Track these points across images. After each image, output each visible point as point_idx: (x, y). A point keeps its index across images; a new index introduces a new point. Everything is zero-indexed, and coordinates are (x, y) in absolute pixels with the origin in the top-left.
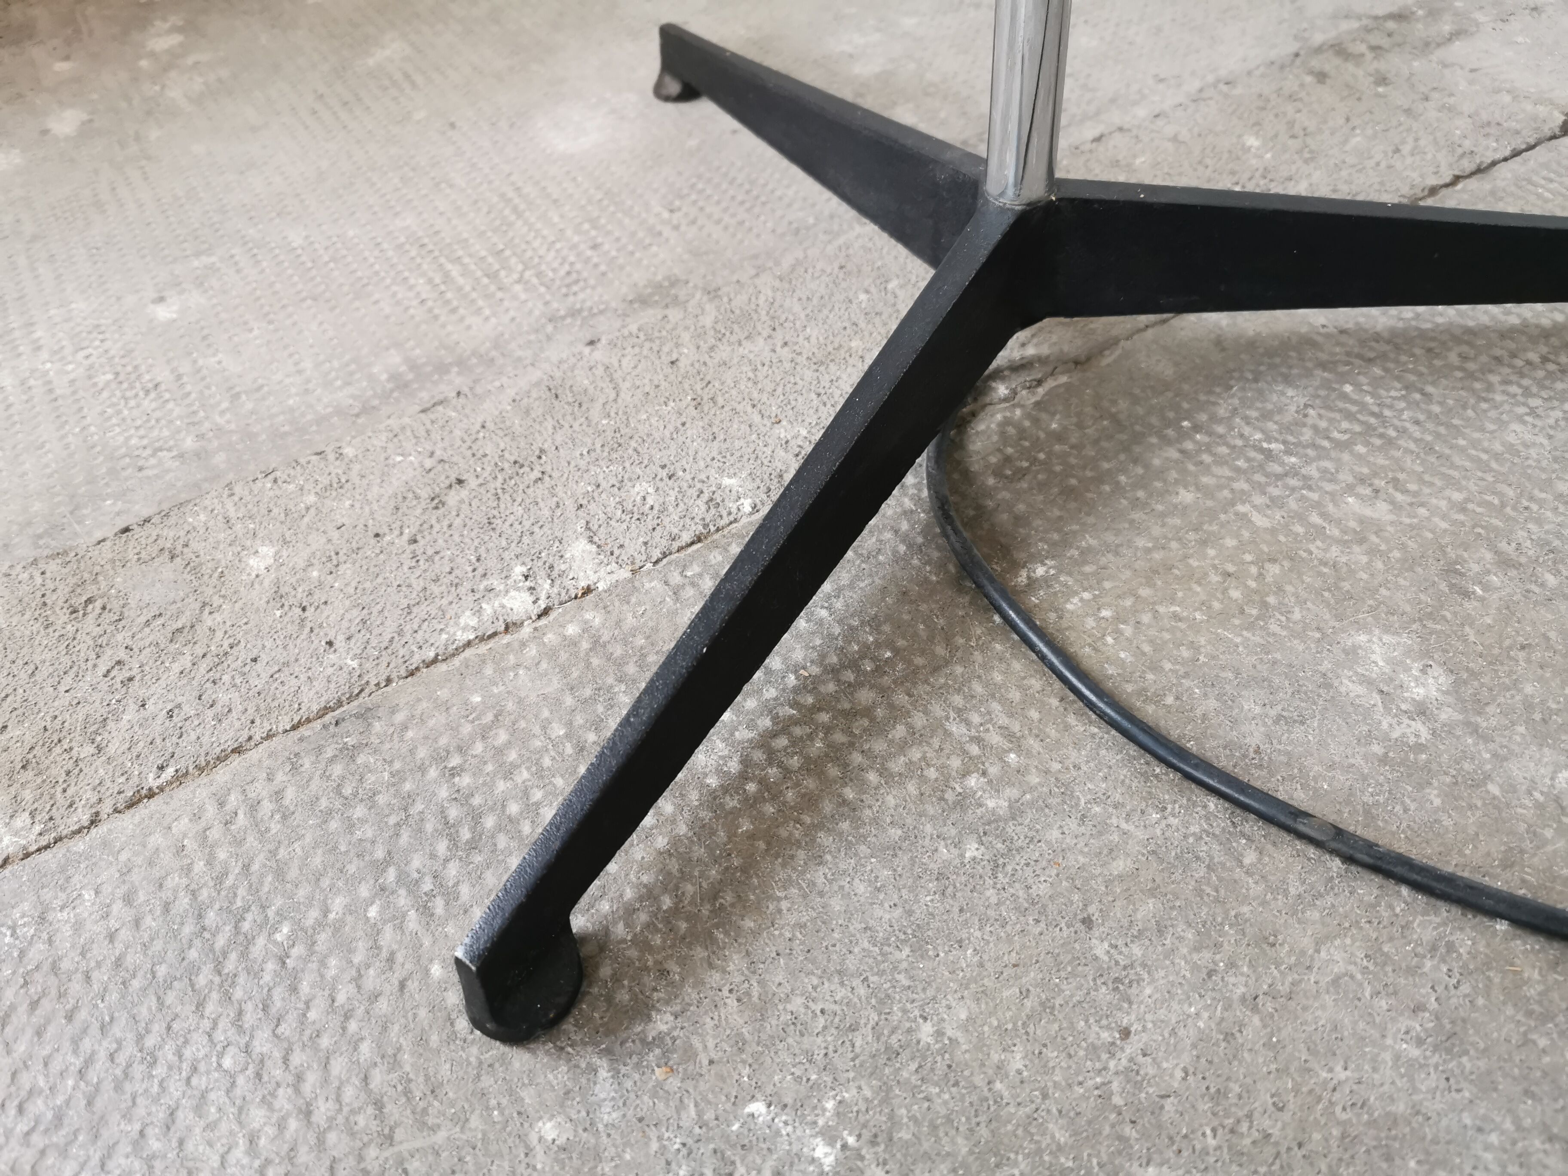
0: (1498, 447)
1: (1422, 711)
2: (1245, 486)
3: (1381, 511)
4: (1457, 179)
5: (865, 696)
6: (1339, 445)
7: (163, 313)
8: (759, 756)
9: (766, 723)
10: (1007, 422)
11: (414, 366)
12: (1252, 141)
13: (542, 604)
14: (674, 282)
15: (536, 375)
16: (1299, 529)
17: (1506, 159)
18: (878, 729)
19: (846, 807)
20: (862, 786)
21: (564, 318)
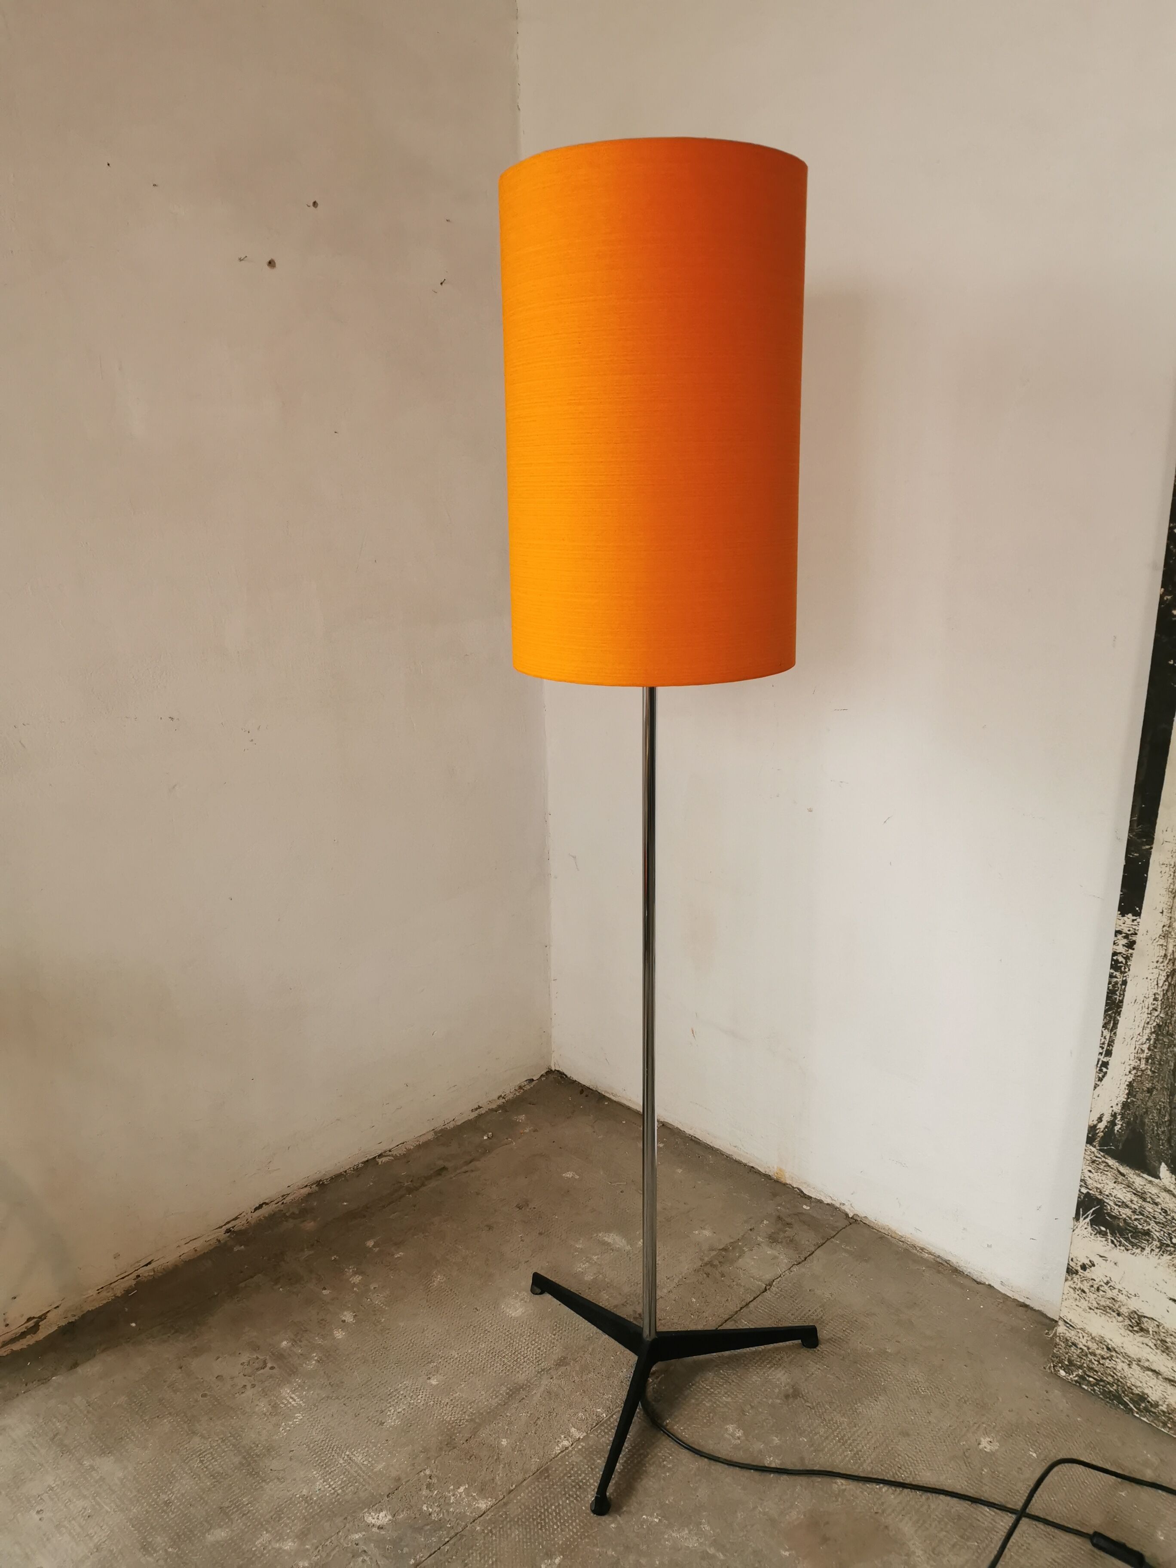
0: (751, 1382)
1: (739, 1438)
2: (703, 1397)
3: (729, 1399)
4: (741, 1308)
5: (642, 1451)
6: (721, 1385)
7: (434, 1382)
8: (625, 1465)
9: (625, 1459)
10: (653, 1388)
11: (511, 1390)
12: (694, 1300)
13: (571, 1443)
14: (565, 1358)
15: (542, 1389)
16: (715, 1406)
17: (752, 1301)
18: (646, 1456)
19: (646, 1471)
20: (646, 1467)
21: (541, 1371)
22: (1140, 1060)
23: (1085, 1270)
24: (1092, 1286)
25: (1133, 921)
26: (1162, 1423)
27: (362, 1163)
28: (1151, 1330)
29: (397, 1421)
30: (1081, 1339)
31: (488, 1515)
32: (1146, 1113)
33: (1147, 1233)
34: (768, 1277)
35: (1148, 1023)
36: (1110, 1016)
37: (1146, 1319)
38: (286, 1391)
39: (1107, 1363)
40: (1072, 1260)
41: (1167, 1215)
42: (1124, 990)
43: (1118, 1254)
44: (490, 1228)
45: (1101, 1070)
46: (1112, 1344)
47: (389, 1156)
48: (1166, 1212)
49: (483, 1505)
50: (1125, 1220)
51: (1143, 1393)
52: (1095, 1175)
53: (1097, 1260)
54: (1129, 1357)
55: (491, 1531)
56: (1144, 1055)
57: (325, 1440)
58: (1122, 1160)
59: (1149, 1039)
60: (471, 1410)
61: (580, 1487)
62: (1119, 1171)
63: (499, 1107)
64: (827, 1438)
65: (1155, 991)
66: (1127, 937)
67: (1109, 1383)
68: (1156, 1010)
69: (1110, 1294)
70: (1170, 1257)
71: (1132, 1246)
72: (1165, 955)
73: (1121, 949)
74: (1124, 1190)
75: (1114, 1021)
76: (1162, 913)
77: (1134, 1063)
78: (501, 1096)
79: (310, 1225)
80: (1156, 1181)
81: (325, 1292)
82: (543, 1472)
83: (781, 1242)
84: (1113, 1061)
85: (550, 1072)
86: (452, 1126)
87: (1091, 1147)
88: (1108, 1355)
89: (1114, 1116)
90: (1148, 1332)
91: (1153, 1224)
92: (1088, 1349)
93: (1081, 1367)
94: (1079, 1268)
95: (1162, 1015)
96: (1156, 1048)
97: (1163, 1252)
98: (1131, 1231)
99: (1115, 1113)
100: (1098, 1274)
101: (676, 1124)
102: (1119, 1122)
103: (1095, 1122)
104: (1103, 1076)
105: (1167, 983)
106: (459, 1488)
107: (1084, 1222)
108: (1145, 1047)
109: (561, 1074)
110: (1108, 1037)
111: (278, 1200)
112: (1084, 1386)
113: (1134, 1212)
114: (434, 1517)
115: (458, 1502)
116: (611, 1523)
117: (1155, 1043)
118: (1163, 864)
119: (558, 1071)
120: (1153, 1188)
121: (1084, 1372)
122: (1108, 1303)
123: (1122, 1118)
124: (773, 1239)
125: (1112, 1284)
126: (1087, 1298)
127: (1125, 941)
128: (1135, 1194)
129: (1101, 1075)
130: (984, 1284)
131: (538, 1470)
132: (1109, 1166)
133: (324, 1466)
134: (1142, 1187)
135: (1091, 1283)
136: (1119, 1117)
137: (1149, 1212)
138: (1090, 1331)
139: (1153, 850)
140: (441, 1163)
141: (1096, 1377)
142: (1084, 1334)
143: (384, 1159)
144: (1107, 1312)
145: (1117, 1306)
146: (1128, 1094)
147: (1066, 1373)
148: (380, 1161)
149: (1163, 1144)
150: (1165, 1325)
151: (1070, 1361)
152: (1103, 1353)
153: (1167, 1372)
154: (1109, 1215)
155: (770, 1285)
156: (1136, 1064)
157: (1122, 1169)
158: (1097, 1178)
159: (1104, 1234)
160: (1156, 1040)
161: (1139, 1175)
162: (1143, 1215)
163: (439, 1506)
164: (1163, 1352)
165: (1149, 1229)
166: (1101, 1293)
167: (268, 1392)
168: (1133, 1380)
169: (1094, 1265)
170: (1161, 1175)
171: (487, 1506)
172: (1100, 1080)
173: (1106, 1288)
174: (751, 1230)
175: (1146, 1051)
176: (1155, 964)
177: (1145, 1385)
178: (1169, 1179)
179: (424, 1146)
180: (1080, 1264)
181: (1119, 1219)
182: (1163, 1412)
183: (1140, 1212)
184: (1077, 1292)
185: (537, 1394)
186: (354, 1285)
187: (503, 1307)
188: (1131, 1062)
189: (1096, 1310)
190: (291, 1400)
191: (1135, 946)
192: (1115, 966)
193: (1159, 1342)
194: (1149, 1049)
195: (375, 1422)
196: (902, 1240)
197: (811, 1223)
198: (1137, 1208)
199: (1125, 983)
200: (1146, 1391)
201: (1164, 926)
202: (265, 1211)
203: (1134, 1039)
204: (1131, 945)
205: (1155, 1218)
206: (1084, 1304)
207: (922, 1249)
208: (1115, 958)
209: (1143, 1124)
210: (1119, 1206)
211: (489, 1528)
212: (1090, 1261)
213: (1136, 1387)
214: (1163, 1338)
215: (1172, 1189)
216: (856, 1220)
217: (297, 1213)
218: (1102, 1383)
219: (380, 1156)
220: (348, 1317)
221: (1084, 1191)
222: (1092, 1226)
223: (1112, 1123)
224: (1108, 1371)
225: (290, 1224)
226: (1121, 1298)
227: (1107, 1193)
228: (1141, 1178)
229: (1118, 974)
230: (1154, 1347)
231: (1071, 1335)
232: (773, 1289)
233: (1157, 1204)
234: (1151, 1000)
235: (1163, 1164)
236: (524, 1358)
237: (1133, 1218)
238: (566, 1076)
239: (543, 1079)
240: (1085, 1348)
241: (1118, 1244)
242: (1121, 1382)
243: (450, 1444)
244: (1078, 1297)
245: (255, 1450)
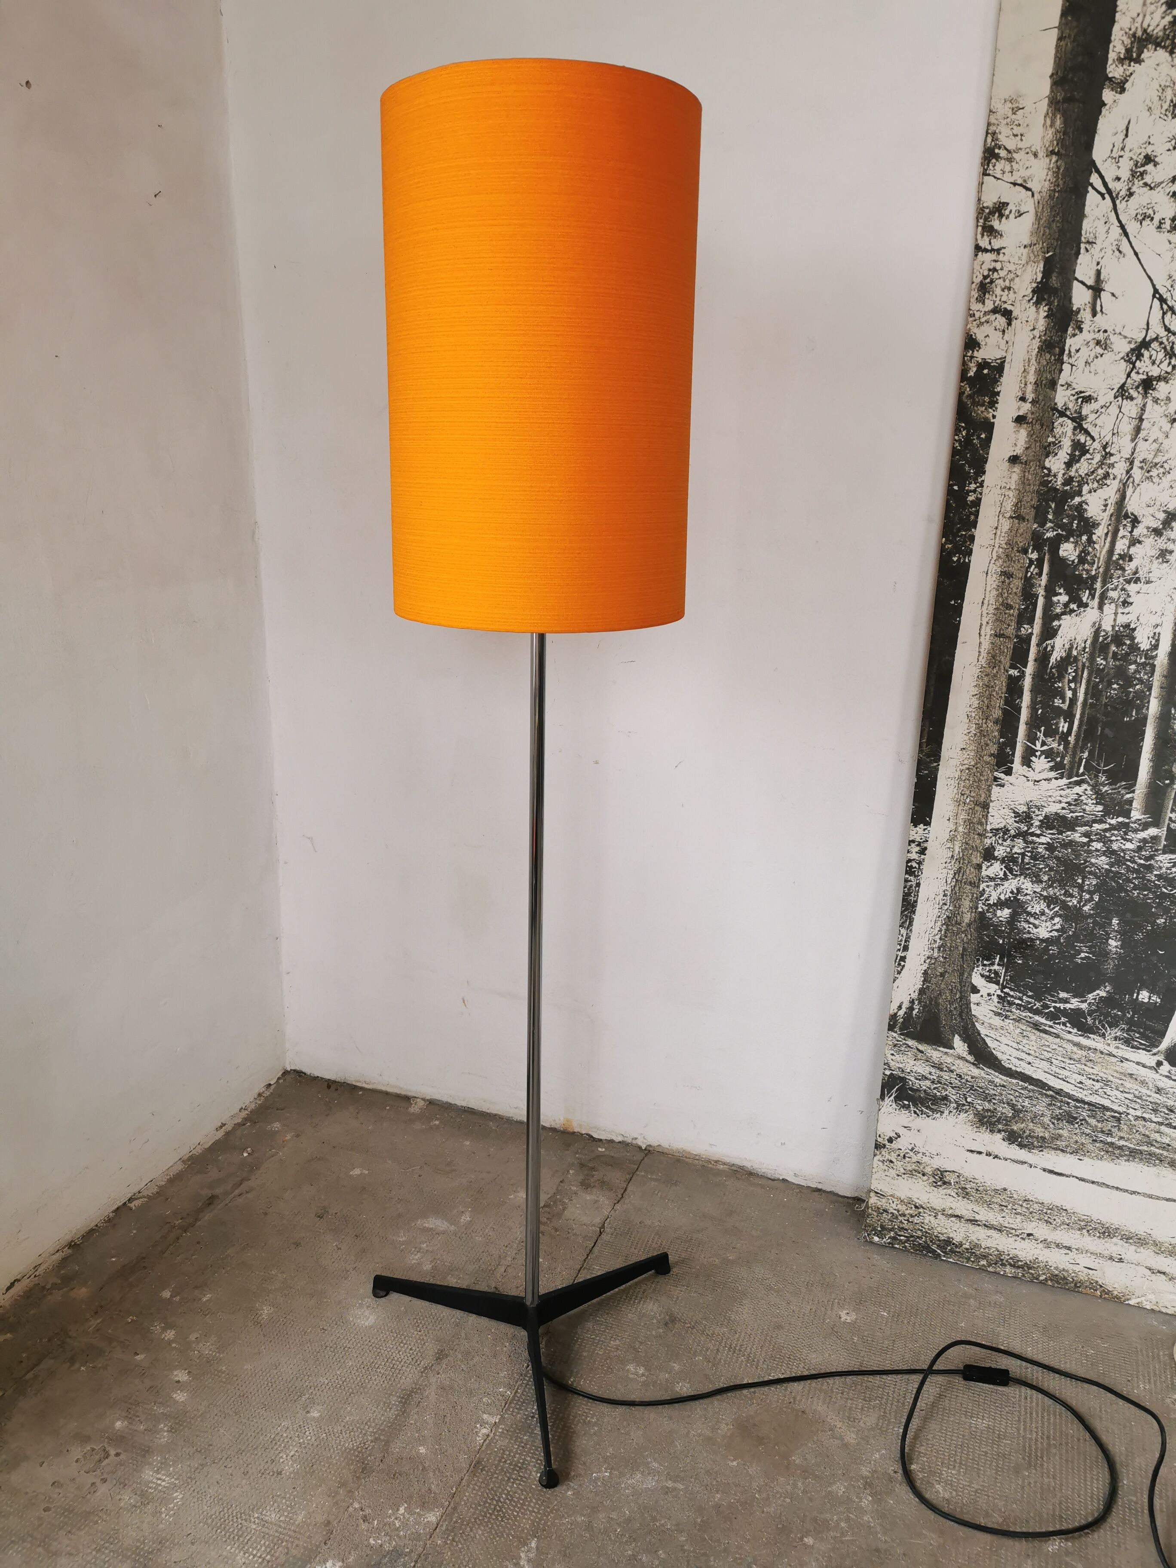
0: (628, 1320)
1: (643, 1375)
2: (593, 1347)
3: (617, 1342)
4: (588, 1255)
6: (604, 1331)
7: (315, 1414)
11: (403, 1398)
13: (490, 1429)
14: (442, 1351)
15: (434, 1387)
16: (607, 1352)
17: (594, 1246)
18: (567, 1418)
19: (574, 1432)
20: (572, 1428)
21: (424, 1370)
22: (933, 950)
23: (892, 1142)
24: (899, 1155)
25: (924, 830)
26: (966, 1258)
27: (113, 1212)
28: (952, 1182)
29: (295, 1465)
30: (892, 1205)
31: (442, 1526)
32: (940, 994)
33: (945, 1098)
34: (598, 1220)
35: (939, 917)
36: (906, 916)
37: (948, 1173)
38: (148, 1474)
39: (916, 1220)
40: (880, 1136)
41: (962, 1079)
42: (918, 892)
43: (922, 1122)
44: (297, 1245)
45: (899, 964)
46: (918, 1202)
47: (141, 1198)
48: (960, 1076)
49: (432, 1517)
50: (925, 1091)
51: (949, 1238)
52: (897, 1057)
53: (901, 1131)
54: (935, 1209)
55: (453, 1540)
56: (937, 945)
57: (223, 1511)
58: (920, 1039)
59: (940, 931)
60: (371, 1430)
61: (520, 1468)
62: (918, 1049)
63: (246, 1119)
64: (718, 1350)
65: (945, 888)
66: (919, 845)
67: (918, 1237)
68: (946, 905)
69: (915, 1158)
70: (966, 1115)
71: (933, 1112)
72: (952, 856)
73: (914, 856)
74: (924, 1065)
75: (910, 919)
76: (949, 820)
77: (928, 954)
78: (242, 1108)
79: (82, 1292)
80: (951, 1051)
81: (138, 1358)
82: (476, 1466)
83: (594, 1186)
84: (909, 955)
85: (286, 1073)
86: (200, 1151)
87: (893, 1033)
88: (916, 1213)
89: (912, 1002)
90: (950, 1184)
91: (950, 1089)
92: (898, 1211)
93: (892, 1229)
94: (886, 1142)
95: (951, 908)
96: (946, 937)
97: (960, 1111)
98: (930, 1100)
99: (913, 1000)
100: (902, 1144)
101: (445, 1099)
102: (916, 1007)
103: (896, 1011)
104: (902, 970)
105: (954, 880)
106: (398, 1510)
107: (889, 1101)
108: (937, 938)
109: (299, 1073)
110: (905, 935)
111: (31, 1273)
112: (896, 1246)
113: (933, 1082)
114: (387, 1547)
115: (405, 1524)
116: (566, 1492)
117: (945, 933)
118: (949, 778)
119: (294, 1071)
120: (948, 1058)
121: (896, 1233)
122: (913, 1167)
123: (920, 1003)
124: (586, 1185)
125: (916, 1149)
126: (895, 1167)
127: (918, 849)
128: (933, 1066)
129: (899, 969)
130: (778, 1180)
131: (470, 1466)
132: (909, 1047)
133: (237, 1537)
134: (938, 1059)
135: (897, 1153)
136: (916, 1002)
137: (946, 1080)
138: (900, 1196)
139: (940, 767)
140: (207, 1192)
141: (906, 1235)
142: (894, 1200)
143: (137, 1203)
144: (913, 1175)
145: (921, 1167)
146: (923, 981)
147: (879, 1238)
148: (132, 1205)
149: (955, 1019)
150: (964, 1174)
151: (882, 1227)
152: (912, 1212)
153: (968, 1215)
154: (911, 1089)
155: (603, 1226)
156: (930, 954)
157: (921, 1047)
158: (899, 1059)
159: (907, 1107)
160: (947, 930)
161: (936, 1049)
162: (941, 1083)
163: (387, 1534)
164: (964, 1198)
165: (946, 1095)
166: (907, 1159)
167: (127, 1482)
168: (939, 1229)
169: (899, 1136)
170: (955, 1046)
171: (437, 1517)
172: (899, 973)
173: (911, 1154)
174: (561, 1182)
175: (938, 941)
176: (944, 865)
177: (950, 1230)
178: (962, 1048)
179: (175, 1180)
180: (888, 1138)
181: (920, 1091)
182: (967, 1249)
183: (938, 1081)
184: (886, 1164)
185: (431, 1393)
186: (170, 1342)
187: (351, 1319)
188: (925, 953)
189: (903, 1176)
190: (159, 1482)
191: (926, 852)
192: (910, 871)
193: (960, 1190)
194: (941, 939)
195: (271, 1474)
196: (697, 1158)
197: (611, 1162)
198: (935, 1078)
199: (918, 885)
200: (951, 1236)
201: (951, 831)
202: (18, 1289)
203: (928, 933)
204: (923, 851)
205: (951, 1083)
206: (893, 1173)
207: (716, 1162)
208: (909, 864)
209: (937, 1004)
210: (920, 1080)
211: (450, 1538)
212: (896, 1134)
213: (942, 1234)
214: (963, 1186)
215: (965, 1056)
216: (649, 1151)
217: (59, 1282)
218: (912, 1239)
219: (130, 1200)
220: (182, 1376)
221: (888, 1072)
222: (896, 1103)
223: (911, 1009)
224: (917, 1227)
225: (57, 1296)
226: (925, 1159)
227: (908, 1071)
228: (937, 1052)
229: (912, 878)
230: (956, 1196)
231: (883, 1203)
232: (608, 1230)
233: (952, 1071)
234: (941, 897)
235: (956, 1036)
236: (400, 1362)
237: (932, 1088)
238: (305, 1074)
239: (281, 1081)
240: (896, 1212)
241: (919, 1113)
242: (929, 1233)
243: (365, 1469)
244: (887, 1168)
245: (143, 1548)
